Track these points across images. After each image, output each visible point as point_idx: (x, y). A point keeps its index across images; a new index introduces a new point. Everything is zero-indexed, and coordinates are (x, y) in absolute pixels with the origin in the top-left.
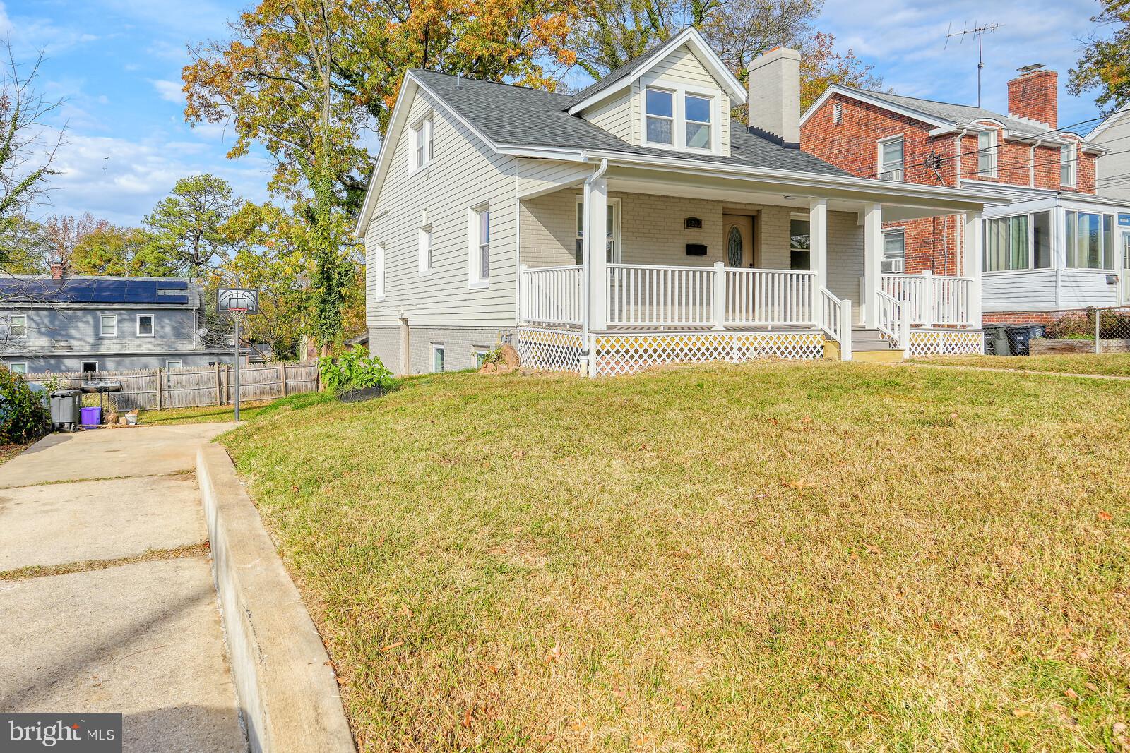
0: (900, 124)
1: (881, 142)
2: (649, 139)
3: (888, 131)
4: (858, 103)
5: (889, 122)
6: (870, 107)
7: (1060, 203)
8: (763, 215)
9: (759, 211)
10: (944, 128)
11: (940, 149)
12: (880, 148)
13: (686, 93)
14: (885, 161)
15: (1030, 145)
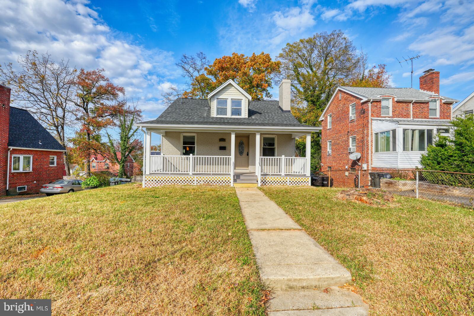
0: (355, 99)
1: (351, 106)
2: (218, 114)
3: (352, 101)
4: (345, 92)
5: (352, 98)
6: (348, 94)
7: (399, 126)
8: (250, 136)
9: (249, 135)
10: (365, 100)
11: (365, 107)
12: (350, 107)
13: (231, 99)
14: (352, 112)
15: (411, 102)
